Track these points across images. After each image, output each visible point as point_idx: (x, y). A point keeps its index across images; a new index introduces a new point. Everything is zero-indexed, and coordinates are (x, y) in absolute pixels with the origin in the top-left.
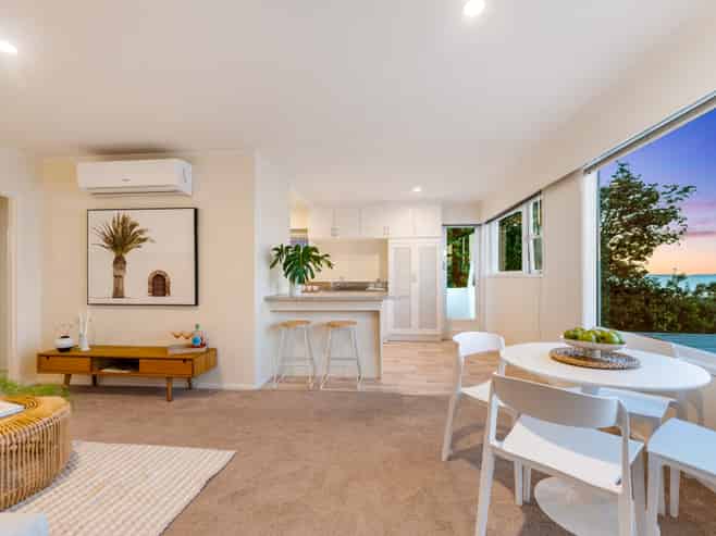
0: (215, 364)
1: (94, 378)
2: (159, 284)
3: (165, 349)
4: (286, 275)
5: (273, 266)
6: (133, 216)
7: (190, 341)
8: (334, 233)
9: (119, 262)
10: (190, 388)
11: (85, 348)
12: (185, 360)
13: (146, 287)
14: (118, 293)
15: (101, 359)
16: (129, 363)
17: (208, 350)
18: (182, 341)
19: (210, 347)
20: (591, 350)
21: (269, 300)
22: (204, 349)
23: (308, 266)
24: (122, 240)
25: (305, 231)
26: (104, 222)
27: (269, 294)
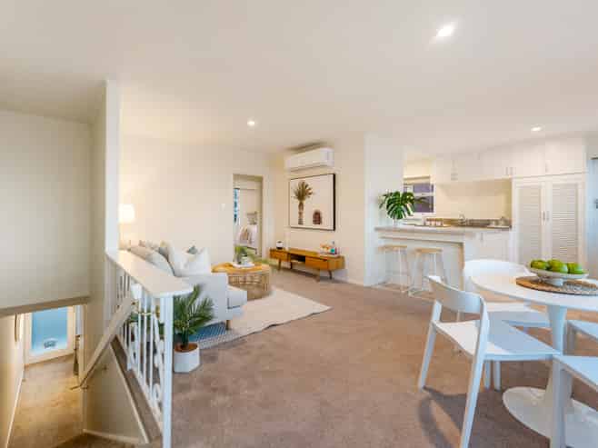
0: (343, 266)
1: (292, 264)
2: (317, 218)
3: (316, 253)
4: (389, 213)
5: (380, 207)
6: (307, 181)
7: (329, 251)
8: (454, 177)
9: (301, 205)
10: (331, 278)
11: (287, 249)
12: (325, 260)
13: (311, 219)
14: (300, 223)
15: (292, 254)
16: (302, 258)
17: (339, 257)
18: (325, 250)
19: (341, 255)
20: (548, 277)
21: (377, 229)
22: (336, 256)
23: (406, 207)
24: (302, 194)
25: (428, 178)
26: (295, 185)
27: (378, 226)
